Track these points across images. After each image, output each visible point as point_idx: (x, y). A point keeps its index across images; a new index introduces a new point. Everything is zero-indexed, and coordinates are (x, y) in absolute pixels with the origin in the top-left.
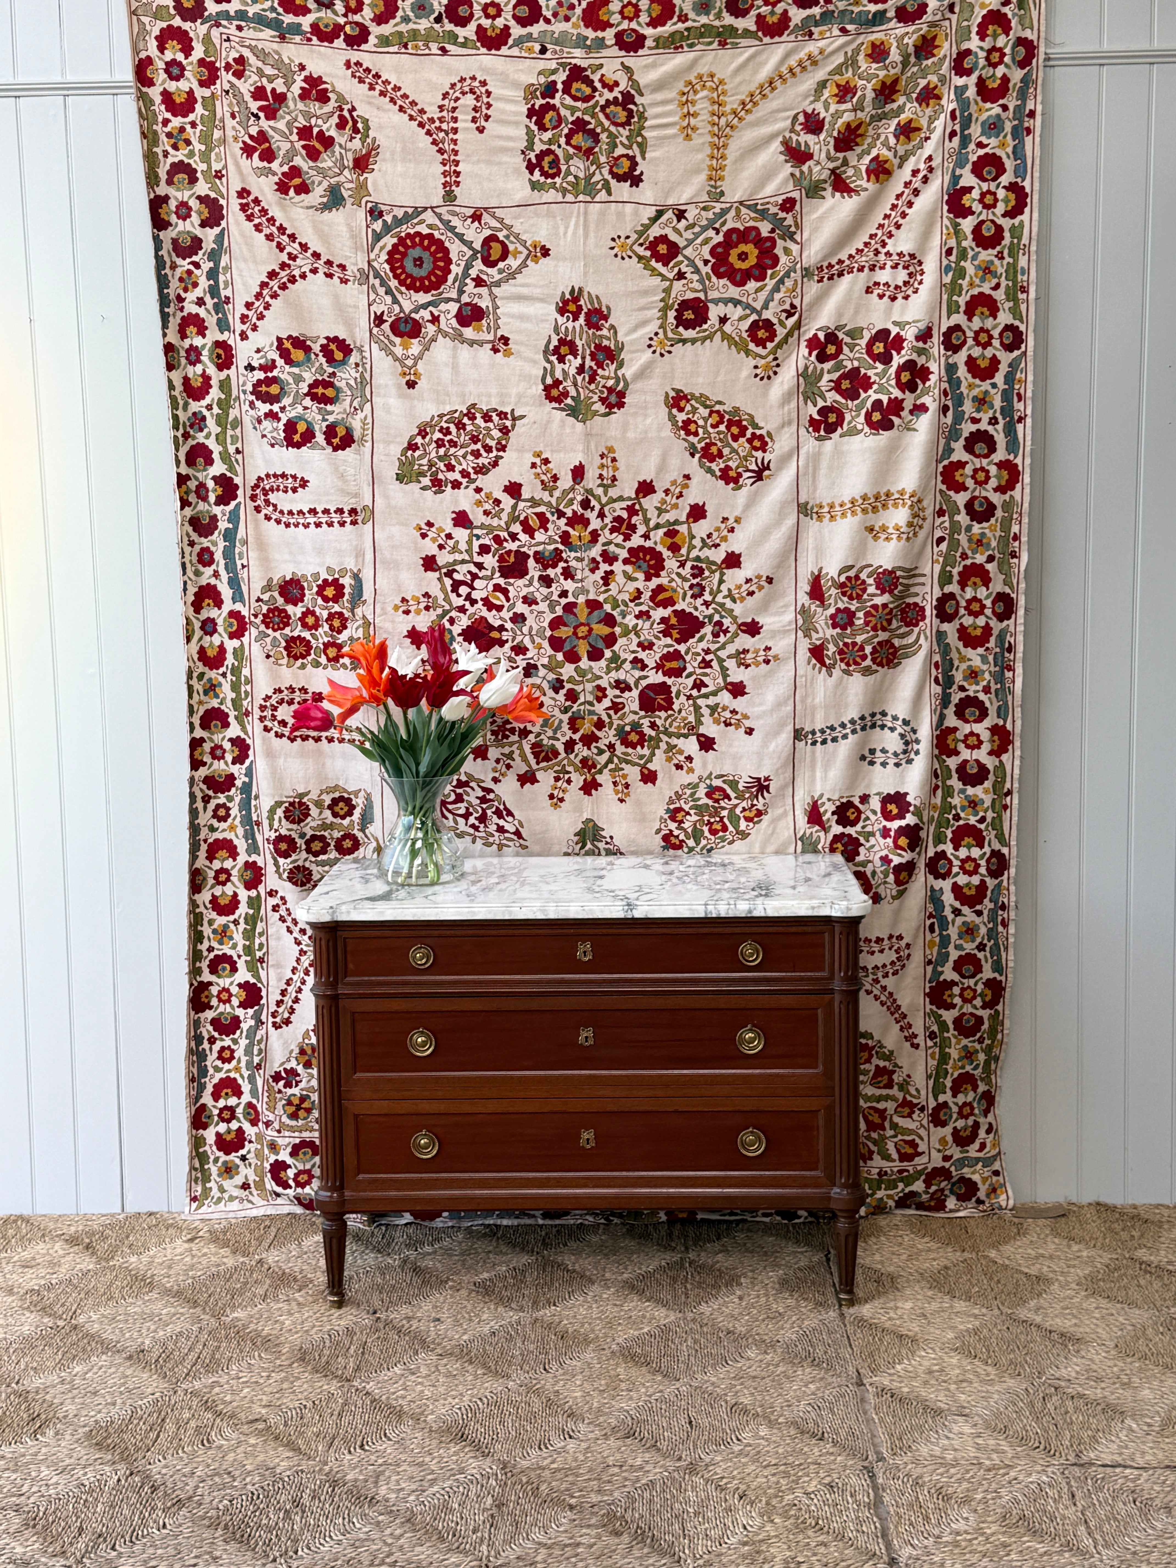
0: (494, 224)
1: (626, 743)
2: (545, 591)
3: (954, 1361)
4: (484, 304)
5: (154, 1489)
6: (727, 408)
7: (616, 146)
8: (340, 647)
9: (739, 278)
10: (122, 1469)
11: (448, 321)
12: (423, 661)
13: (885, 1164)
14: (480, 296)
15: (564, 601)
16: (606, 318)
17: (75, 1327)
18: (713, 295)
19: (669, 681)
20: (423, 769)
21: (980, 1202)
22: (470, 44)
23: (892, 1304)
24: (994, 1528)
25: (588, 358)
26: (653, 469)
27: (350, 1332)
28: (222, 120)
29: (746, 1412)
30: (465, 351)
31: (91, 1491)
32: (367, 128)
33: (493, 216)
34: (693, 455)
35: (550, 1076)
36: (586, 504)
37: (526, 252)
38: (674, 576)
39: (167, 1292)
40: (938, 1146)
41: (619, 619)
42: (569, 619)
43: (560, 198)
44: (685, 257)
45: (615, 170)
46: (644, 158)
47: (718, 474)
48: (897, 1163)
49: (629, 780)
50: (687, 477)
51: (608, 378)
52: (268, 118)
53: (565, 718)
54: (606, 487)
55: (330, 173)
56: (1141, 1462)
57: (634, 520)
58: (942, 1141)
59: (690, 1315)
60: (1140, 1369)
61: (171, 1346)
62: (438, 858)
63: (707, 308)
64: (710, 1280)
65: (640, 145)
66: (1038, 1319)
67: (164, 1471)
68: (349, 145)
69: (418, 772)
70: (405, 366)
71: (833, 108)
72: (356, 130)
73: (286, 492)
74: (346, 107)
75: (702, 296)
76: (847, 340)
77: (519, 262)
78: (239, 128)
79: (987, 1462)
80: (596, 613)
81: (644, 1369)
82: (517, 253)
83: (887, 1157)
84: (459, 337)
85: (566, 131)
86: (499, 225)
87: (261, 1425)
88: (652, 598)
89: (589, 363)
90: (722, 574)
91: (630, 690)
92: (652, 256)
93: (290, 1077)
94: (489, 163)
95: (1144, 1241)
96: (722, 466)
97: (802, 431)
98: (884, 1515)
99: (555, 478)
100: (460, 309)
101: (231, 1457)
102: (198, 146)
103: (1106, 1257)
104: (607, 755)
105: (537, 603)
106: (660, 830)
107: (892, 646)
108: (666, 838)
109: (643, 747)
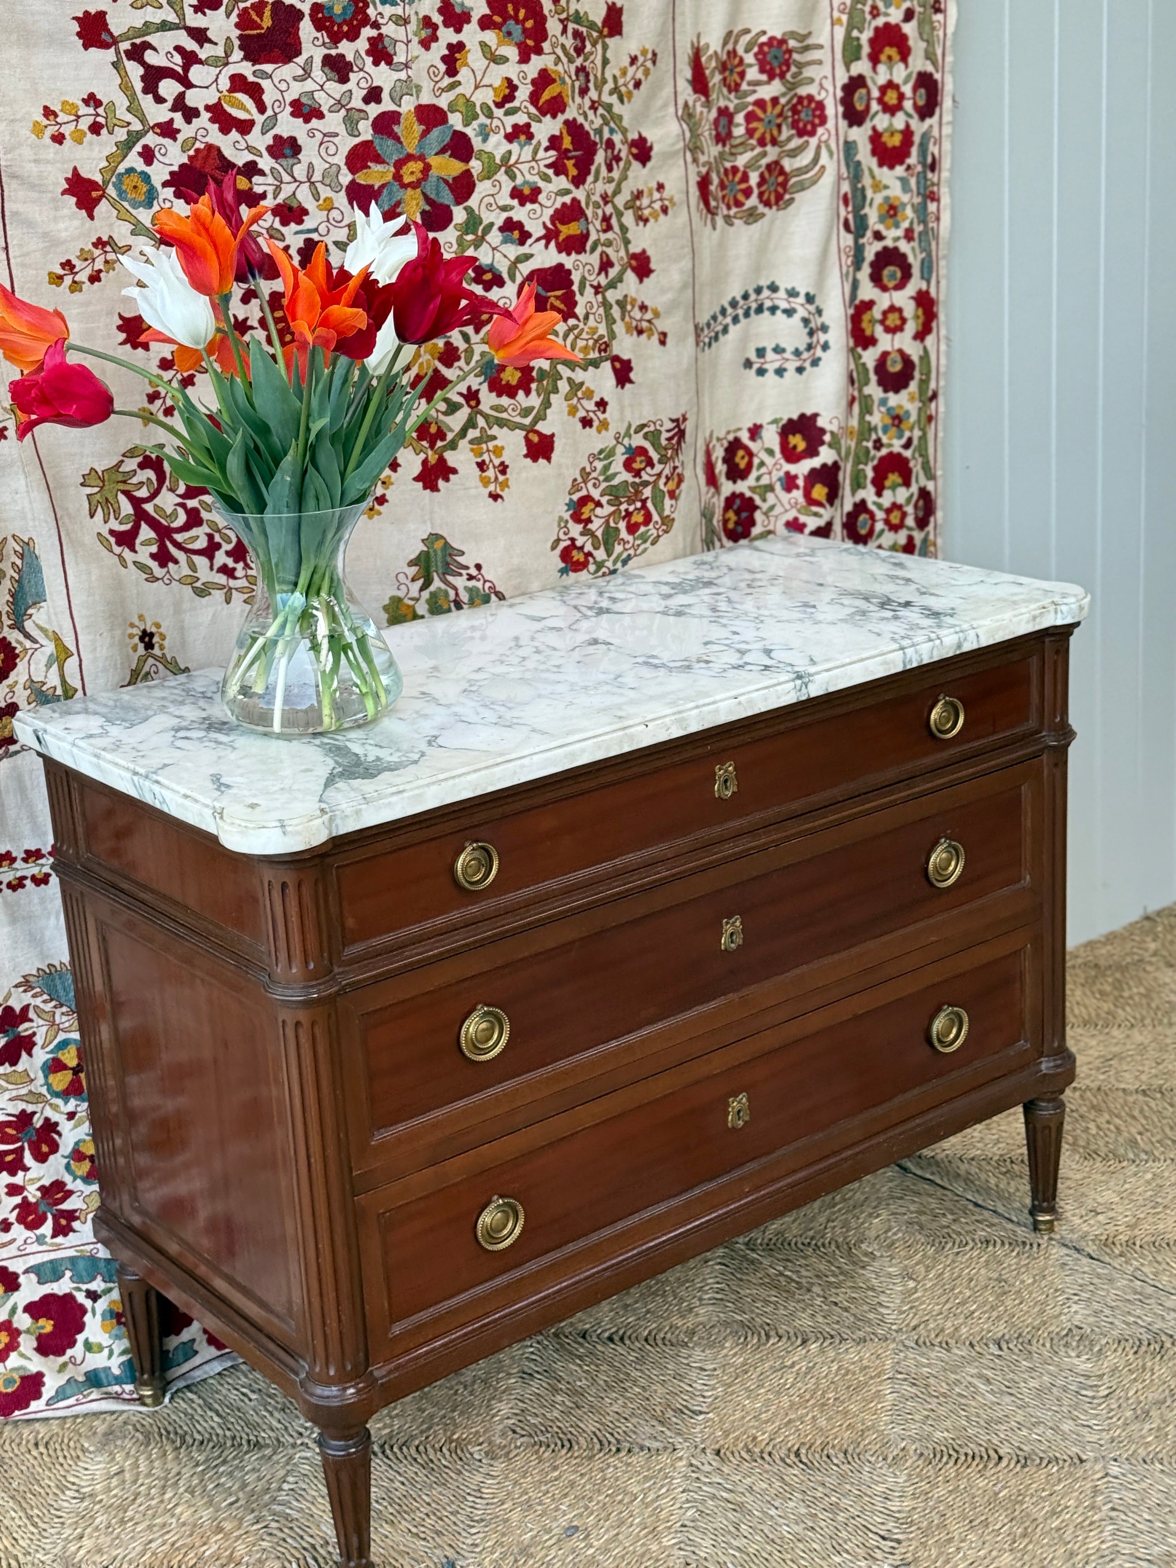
1: (498, 387)
2: (336, 89)
15: (373, 110)
19: (568, 261)
35: (685, 1023)
38: (560, 52)
41: (477, 143)
42: (385, 146)
49: (506, 458)
80: (436, 132)
88: (534, 98)
90: (605, 48)
91: (501, 283)
104: (465, 411)
105: (320, 116)
106: (558, 540)
107: (782, 172)
108: (565, 555)
109: (528, 392)
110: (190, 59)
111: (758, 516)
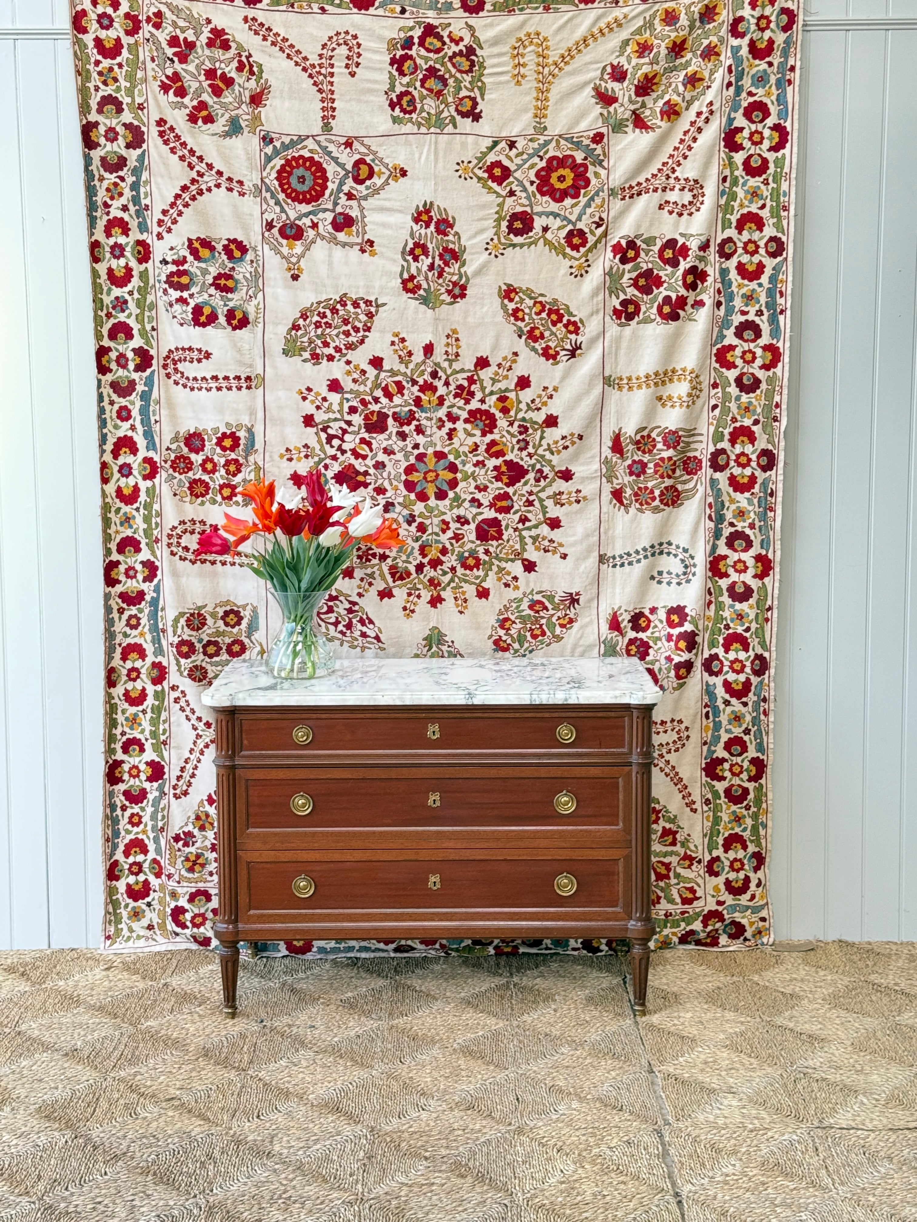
0: (363, 150)
1: (465, 566)
2: (401, 444)
3: (725, 1055)
4: (354, 213)
5: (95, 1148)
6: (547, 299)
7: (460, 89)
8: (233, 488)
9: (559, 196)
10: (68, 1134)
11: (325, 227)
12: (303, 499)
13: (670, 907)
14: (351, 207)
15: (416, 452)
16: (451, 226)
17: (19, 1033)
18: (537, 209)
19: (500, 517)
20: (304, 585)
21: (746, 939)
22: (344, 5)
23: (676, 1014)
24: (755, 1172)
25: (437, 258)
26: (488, 348)
27: (243, 1036)
28: (144, 63)
29: (561, 1091)
30: (338, 252)
31: (44, 1150)
32: (262, 72)
33: (362, 144)
34: (520, 336)
35: (405, 832)
36: (434, 375)
37: (388, 173)
38: (505, 433)
39: (92, 1007)
40: (712, 893)
41: (460, 467)
42: (420, 466)
43: (415, 130)
44: (515, 178)
45: (460, 108)
46: (483, 99)
47: (541, 352)
48: (680, 906)
49: (467, 596)
50: (516, 354)
51: (453, 274)
52: (181, 62)
53: (417, 545)
54: (451, 362)
55: (231, 107)
56: (870, 1126)
57: (473, 388)
58: (716, 888)
59: (515, 1023)
60: (871, 1061)
61: (98, 1046)
62: (314, 657)
63: (533, 220)
64: (531, 998)
65: (480, 88)
66: (791, 1025)
67: (102, 1135)
68: (247, 85)
69: (299, 588)
70: (291, 262)
71: (634, 61)
72: (252, 73)
73: (192, 362)
74: (244, 54)
75: (528, 209)
76: (644, 246)
77: (382, 180)
78: (157, 69)
79: (750, 1126)
80: (442, 461)
81: (480, 1061)
82: (381, 173)
83: (672, 901)
84: (334, 240)
85: (421, 76)
86: (366, 151)
87: (177, 1103)
88: (487, 451)
89: (438, 262)
90: (543, 432)
91: (469, 523)
92: (489, 177)
93: (187, 838)
94: (359, 101)
95: (876, 968)
96: (544, 346)
97: (608, 318)
98: (670, 1164)
99: (410, 354)
100: (335, 218)
101: (154, 1125)
102: (124, 84)
103: (846, 980)
104: (449, 576)
105: (394, 454)
106: (491, 636)
107: (676, 490)
108: (496, 643)
109: (478, 569)
110: (345, 432)
111: (651, 651)
